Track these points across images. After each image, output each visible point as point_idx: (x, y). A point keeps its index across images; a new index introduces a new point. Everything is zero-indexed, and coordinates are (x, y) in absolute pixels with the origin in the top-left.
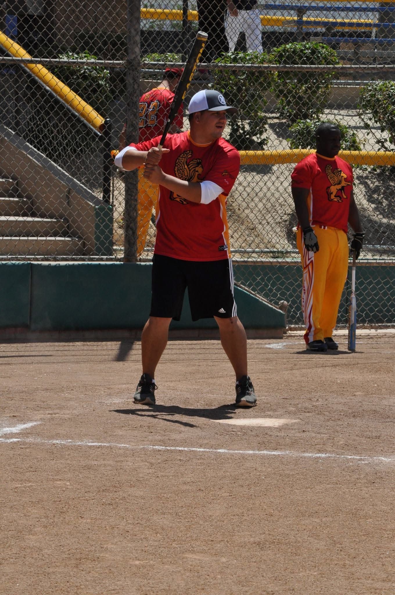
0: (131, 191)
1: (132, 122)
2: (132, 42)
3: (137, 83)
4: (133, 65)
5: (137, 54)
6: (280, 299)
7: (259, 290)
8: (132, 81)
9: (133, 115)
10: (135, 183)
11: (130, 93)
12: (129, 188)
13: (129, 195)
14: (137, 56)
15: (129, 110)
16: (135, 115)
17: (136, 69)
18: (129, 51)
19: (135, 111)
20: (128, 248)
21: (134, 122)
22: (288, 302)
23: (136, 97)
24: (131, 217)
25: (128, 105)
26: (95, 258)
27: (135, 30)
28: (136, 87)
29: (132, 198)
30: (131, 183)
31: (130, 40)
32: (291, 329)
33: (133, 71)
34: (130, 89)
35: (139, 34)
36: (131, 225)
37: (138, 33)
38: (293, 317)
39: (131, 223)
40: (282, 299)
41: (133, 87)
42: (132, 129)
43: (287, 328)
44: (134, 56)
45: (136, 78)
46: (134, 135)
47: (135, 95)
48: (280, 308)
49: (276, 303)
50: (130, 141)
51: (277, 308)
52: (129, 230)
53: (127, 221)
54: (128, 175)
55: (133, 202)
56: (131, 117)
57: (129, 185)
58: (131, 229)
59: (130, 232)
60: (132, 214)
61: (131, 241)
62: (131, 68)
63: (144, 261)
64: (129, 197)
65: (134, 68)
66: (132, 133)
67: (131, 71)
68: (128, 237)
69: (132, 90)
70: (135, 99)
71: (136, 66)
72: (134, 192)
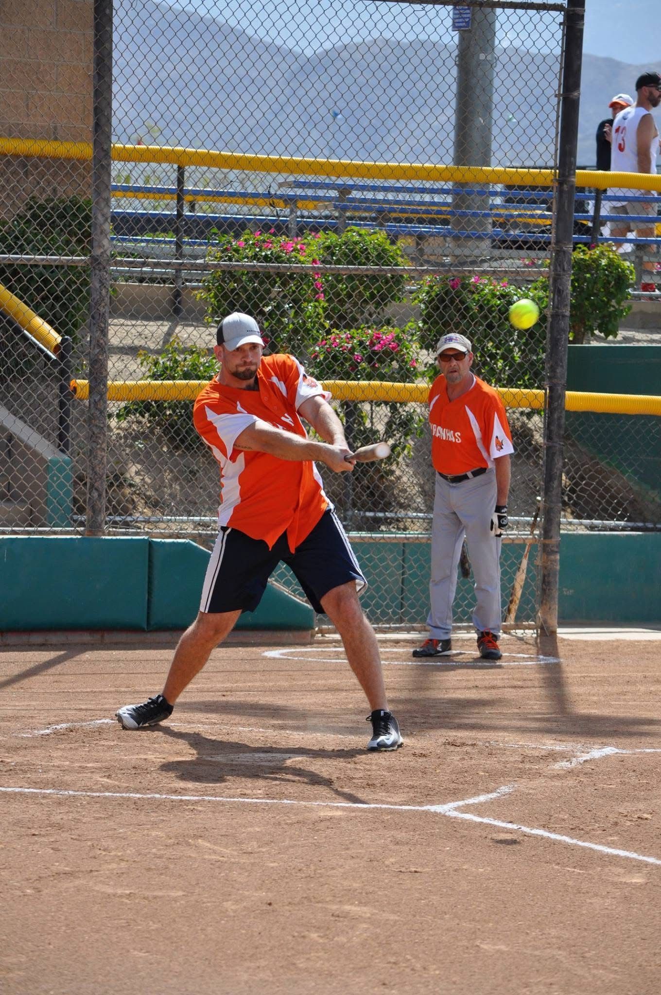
0: (96, 437)
1: (98, 341)
2: (99, 231)
3: (105, 287)
4: (99, 263)
5: (105, 248)
7: (277, 575)
8: (98, 285)
9: (99, 332)
10: (102, 425)
11: (95, 301)
12: (94, 433)
14: (105, 251)
15: (94, 324)
16: (102, 331)
17: (104, 268)
18: (95, 244)
19: (103, 325)
20: (92, 517)
21: (102, 341)
23: (104, 308)
24: (96, 473)
25: (93, 317)
26: (45, 531)
27: (103, 215)
28: (104, 292)
29: (99, 446)
30: (96, 426)
31: (96, 229)
32: (321, 632)
33: (100, 271)
34: (95, 296)
35: (109, 220)
36: (96, 485)
37: (106, 220)
39: (96, 482)
41: (100, 293)
42: (98, 350)
43: (317, 629)
44: (102, 250)
45: (104, 281)
46: (101, 360)
47: (103, 304)
50: (96, 367)
51: (302, 601)
52: (94, 491)
53: (91, 478)
54: (92, 415)
55: (99, 452)
56: (97, 335)
57: (94, 429)
58: (96, 489)
59: (95, 494)
60: (98, 469)
61: (96, 507)
62: (97, 267)
63: (114, 535)
64: (94, 445)
65: (101, 266)
66: (98, 356)
67: (97, 272)
68: (91, 501)
69: (98, 297)
70: (102, 310)
71: (104, 264)
72: (100, 438)
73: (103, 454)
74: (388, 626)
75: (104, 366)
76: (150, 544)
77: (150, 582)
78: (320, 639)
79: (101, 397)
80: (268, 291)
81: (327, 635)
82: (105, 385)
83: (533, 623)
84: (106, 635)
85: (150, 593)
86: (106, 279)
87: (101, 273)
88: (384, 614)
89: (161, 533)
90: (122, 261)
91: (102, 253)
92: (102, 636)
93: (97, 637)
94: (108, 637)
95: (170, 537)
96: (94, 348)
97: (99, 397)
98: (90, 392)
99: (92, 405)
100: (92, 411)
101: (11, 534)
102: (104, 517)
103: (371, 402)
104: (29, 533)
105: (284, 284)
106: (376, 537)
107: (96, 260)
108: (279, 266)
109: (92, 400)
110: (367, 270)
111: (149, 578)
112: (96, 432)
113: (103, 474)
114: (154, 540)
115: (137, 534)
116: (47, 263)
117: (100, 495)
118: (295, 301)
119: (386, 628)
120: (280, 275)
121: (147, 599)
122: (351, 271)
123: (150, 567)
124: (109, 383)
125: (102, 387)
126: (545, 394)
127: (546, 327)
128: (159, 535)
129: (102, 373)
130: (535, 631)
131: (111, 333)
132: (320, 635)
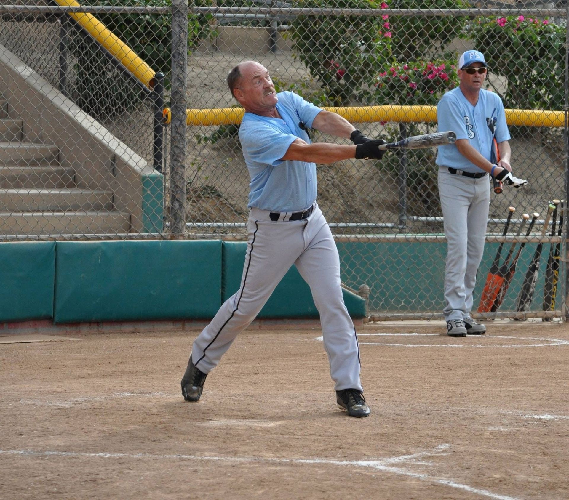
0: (177, 156)
1: (178, 76)
3: (183, 31)
4: (179, 11)
6: (360, 283)
8: (177, 30)
9: (179, 68)
10: (181, 146)
11: (176, 42)
12: (175, 153)
13: (175, 160)
14: (183, 1)
15: (175, 62)
16: (181, 68)
17: (183, 15)
19: (182, 63)
20: (174, 224)
21: (181, 76)
22: (370, 287)
23: (183, 48)
24: (177, 186)
25: (174, 56)
26: (134, 236)
28: (182, 35)
29: (179, 164)
30: (177, 147)
32: (373, 319)
33: (179, 17)
34: (175, 38)
36: (177, 196)
38: (376, 304)
39: (177, 193)
40: (364, 283)
41: (180, 36)
42: (178, 83)
43: (369, 317)
45: (183, 26)
46: (180, 91)
47: (182, 45)
48: (360, 294)
49: (355, 288)
50: (176, 97)
51: (356, 294)
52: (176, 201)
53: (173, 191)
54: (174, 137)
55: (180, 169)
56: (177, 70)
57: (175, 149)
58: (177, 200)
59: (177, 205)
60: (178, 183)
61: (178, 215)
62: (177, 15)
63: (193, 239)
64: (175, 163)
65: (180, 14)
66: (178, 89)
67: (177, 18)
68: (173, 210)
69: (178, 39)
70: (181, 50)
71: (183, 11)
72: (180, 157)
73: (183, 170)
74: (432, 314)
75: (182, 97)
76: (223, 246)
77: (223, 278)
78: (372, 325)
79: (181, 122)
80: (343, 31)
81: (378, 323)
82: (184, 113)
83: (560, 311)
84: (186, 324)
85: (223, 288)
86: (184, 24)
87: (181, 19)
88: (428, 304)
89: (234, 237)
90: (197, 9)
91: (180, 3)
92: (184, 325)
93: (179, 325)
94: (187, 325)
95: (241, 240)
96: (175, 82)
97: (179, 122)
98: (172, 118)
99: (173, 130)
100: (174, 135)
101: (105, 240)
102: (185, 224)
103: (426, 123)
104: (120, 238)
105: (357, 25)
106: (419, 238)
107: (176, 8)
108: (332, 11)
109: (173, 125)
110: (408, 12)
111: (222, 274)
112: (176, 152)
113: (183, 187)
114: (226, 242)
115: (213, 238)
116: (134, 12)
117: (181, 205)
118: (366, 39)
119: (429, 316)
120: (352, 19)
121: (220, 292)
122: (393, 13)
123: (223, 265)
124: (188, 111)
125: (182, 114)
126: (566, 114)
127: (565, 59)
128: (231, 238)
129: (181, 103)
130: (562, 318)
131: (188, 69)
132: (372, 322)
